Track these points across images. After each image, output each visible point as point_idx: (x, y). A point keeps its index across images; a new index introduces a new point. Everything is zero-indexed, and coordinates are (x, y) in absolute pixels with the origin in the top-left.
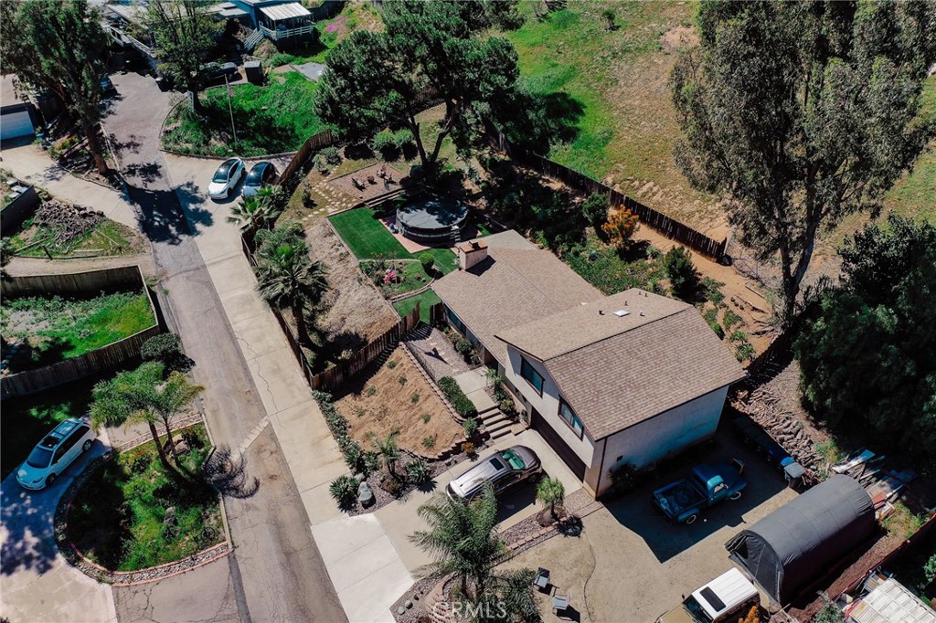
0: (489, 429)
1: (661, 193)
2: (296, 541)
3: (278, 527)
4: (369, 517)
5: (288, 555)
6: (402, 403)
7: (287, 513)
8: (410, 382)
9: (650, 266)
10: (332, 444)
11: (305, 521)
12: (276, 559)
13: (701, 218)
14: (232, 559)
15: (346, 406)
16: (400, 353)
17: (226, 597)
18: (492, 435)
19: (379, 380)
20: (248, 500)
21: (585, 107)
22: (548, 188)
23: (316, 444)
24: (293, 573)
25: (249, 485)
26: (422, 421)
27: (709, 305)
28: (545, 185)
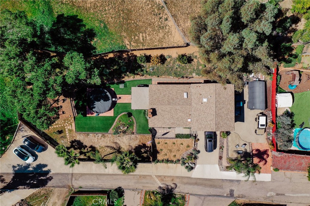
0: (194, 133)
4: (197, 166)
5: (196, 184)
6: (172, 146)
7: (185, 181)
8: (168, 142)
9: (171, 61)
10: (170, 165)
11: (189, 178)
12: (196, 187)
14: (191, 194)
15: (159, 157)
16: (157, 141)
17: (200, 198)
19: (159, 147)
20: (177, 187)
23: (168, 168)
24: (201, 184)
25: (173, 186)
26: (181, 145)
27: (195, 60)
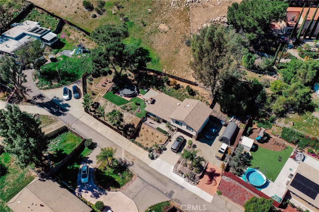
0: (170, 135)
1: (177, 72)
2: (148, 169)
3: (142, 168)
4: (158, 159)
5: (148, 172)
6: (150, 136)
7: (142, 165)
8: (149, 131)
9: (182, 90)
10: (140, 149)
11: (147, 165)
12: (147, 173)
13: (188, 76)
14: (139, 177)
15: (137, 140)
16: (143, 125)
17: (143, 183)
18: (172, 135)
19: (141, 132)
20: (133, 166)
21: (149, 51)
22: (150, 75)
23: (137, 150)
24: (152, 174)
25: (131, 163)
26: (157, 138)
27: (197, 95)
28: (149, 74)
